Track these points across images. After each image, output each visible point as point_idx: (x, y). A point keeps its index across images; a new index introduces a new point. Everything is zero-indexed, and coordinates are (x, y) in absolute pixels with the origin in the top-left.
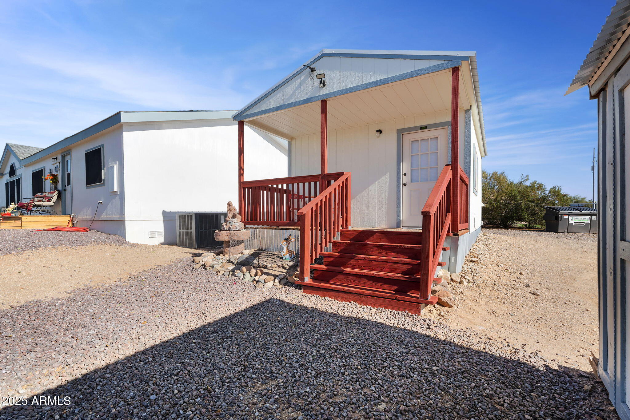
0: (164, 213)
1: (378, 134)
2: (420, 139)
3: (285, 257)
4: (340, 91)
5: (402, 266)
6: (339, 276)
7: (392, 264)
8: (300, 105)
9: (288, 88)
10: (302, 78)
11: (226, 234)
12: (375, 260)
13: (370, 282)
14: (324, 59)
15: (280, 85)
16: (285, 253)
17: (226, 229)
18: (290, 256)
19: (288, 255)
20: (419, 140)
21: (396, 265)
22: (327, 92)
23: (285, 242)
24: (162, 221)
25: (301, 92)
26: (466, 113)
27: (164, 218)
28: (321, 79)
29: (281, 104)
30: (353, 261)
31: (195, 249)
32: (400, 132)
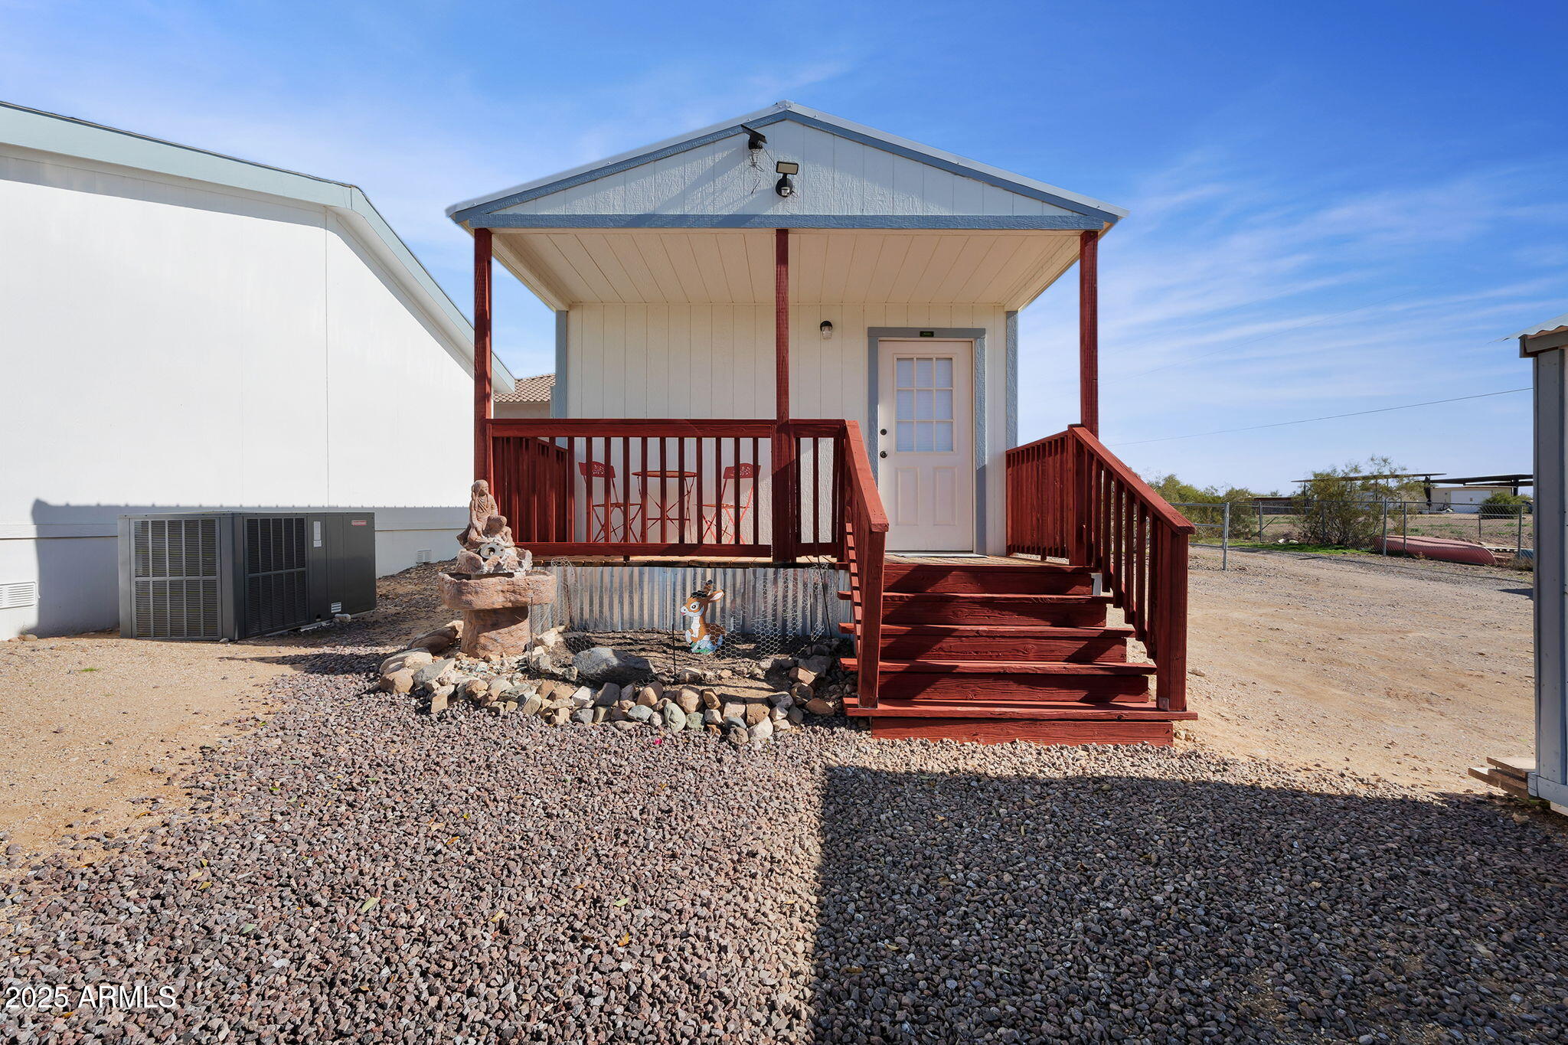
0: (41, 510)
1: (826, 331)
2: (935, 357)
3: (696, 647)
4: (834, 217)
5: (1064, 644)
6: (945, 682)
7: (1044, 642)
8: (713, 226)
9: (673, 171)
10: (719, 157)
11: (499, 588)
12: (1003, 636)
13: (1023, 688)
14: (787, 124)
15: (645, 156)
16: (696, 634)
17: (486, 569)
18: (713, 640)
19: (706, 638)
20: (931, 359)
21: (1052, 642)
22: (797, 212)
23: (696, 603)
24: (31, 544)
25: (714, 193)
26: (1007, 318)
27: (38, 530)
28: (785, 175)
29: (647, 212)
30: (948, 642)
31: (232, 641)
32: (876, 335)
